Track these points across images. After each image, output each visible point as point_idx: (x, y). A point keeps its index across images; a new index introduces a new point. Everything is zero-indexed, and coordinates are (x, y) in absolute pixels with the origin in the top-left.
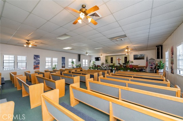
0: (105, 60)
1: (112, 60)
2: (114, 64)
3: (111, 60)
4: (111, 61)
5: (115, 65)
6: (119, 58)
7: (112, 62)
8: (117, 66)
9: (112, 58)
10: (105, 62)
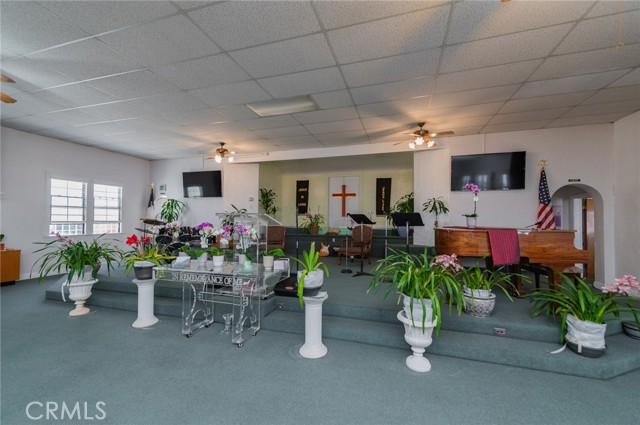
0: (256, 196)
1: (306, 194)
2: (317, 218)
3: (299, 194)
4: (299, 200)
5: (324, 229)
6: (344, 187)
7: (302, 210)
8: (336, 235)
9: (303, 185)
10: (254, 207)
